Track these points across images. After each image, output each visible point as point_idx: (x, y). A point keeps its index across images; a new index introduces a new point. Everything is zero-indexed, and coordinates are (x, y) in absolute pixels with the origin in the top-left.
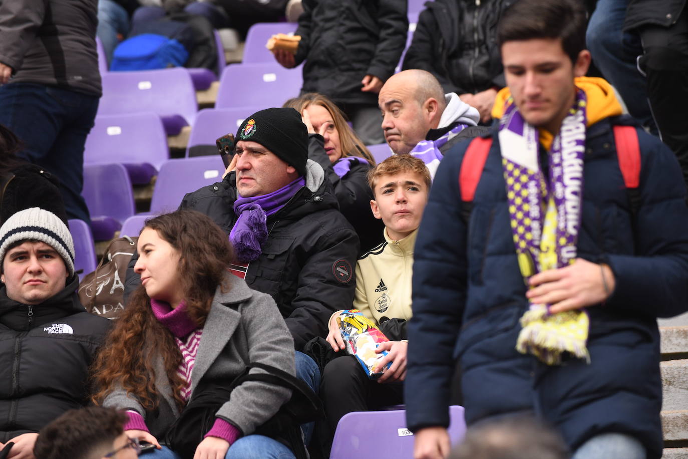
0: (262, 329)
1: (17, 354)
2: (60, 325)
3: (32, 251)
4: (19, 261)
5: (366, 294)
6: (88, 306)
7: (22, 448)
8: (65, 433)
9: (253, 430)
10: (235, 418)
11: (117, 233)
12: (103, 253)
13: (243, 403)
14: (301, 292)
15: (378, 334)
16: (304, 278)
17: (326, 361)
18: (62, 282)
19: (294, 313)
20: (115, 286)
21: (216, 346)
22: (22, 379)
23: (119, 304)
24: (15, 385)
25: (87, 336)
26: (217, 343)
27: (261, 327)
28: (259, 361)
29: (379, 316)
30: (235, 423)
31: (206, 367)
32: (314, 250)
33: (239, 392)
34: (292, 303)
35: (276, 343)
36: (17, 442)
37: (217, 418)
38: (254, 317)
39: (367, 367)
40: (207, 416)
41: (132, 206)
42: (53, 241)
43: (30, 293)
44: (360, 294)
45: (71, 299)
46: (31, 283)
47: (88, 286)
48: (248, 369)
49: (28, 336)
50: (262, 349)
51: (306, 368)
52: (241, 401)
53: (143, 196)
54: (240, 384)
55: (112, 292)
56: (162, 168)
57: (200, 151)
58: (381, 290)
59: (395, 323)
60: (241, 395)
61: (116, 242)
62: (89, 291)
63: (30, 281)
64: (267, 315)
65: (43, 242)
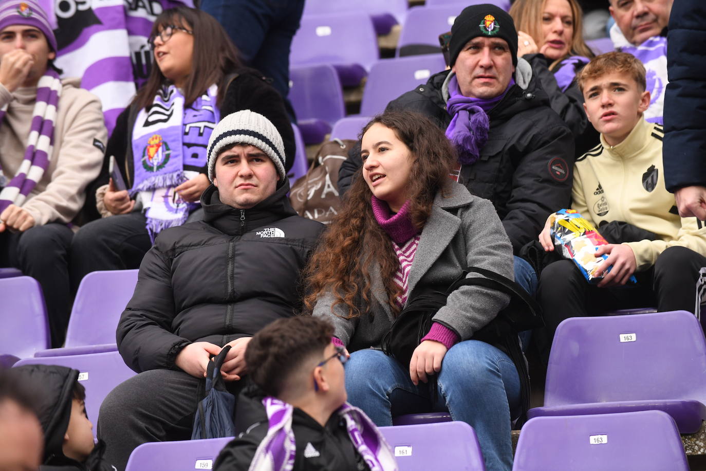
0: (481, 234)
1: (231, 258)
2: (272, 230)
3: (243, 155)
4: (230, 164)
5: (584, 196)
6: (300, 210)
7: (239, 351)
8: (280, 341)
9: (471, 334)
10: (452, 322)
11: (327, 137)
12: (314, 156)
13: (460, 307)
14: (516, 193)
15: (596, 237)
16: (519, 179)
17: (543, 265)
18: (273, 186)
19: (508, 216)
20: (326, 190)
21: (434, 251)
22: (237, 283)
23: (331, 208)
24: (230, 289)
25: (299, 240)
26: (435, 248)
27: (480, 232)
28: (476, 266)
29: (599, 220)
30: (452, 327)
31: (423, 271)
32: (528, 150)
33: (456, 297)
34: (507, 205)
35: (495, 248)
36: (234, 345)
37: (434, 322)
38: (474, 221)
39: (586, 271)
40: (423, 321)
41: (341, 108)
42: (263, 145)
43: (241, 197)
44: (579, 196)
45: (283, 203)
46: (243, 187)
47: (299, 190)
48: (465, 274)
49: (241, 240)
50: (480, 253)
51: (522, 273)
52: (458, 305)
53: (353, 98)
54: (457, 289)
55: (323, 196)
56: (373, 69)
57: (412, 50)
58: (600, 192)
59: (615, 226)
60: (458, 299)
61: (326, 145)
62: (300, 195)
63: (241, 185)
64: (487, 220)
65: (253, 145)
